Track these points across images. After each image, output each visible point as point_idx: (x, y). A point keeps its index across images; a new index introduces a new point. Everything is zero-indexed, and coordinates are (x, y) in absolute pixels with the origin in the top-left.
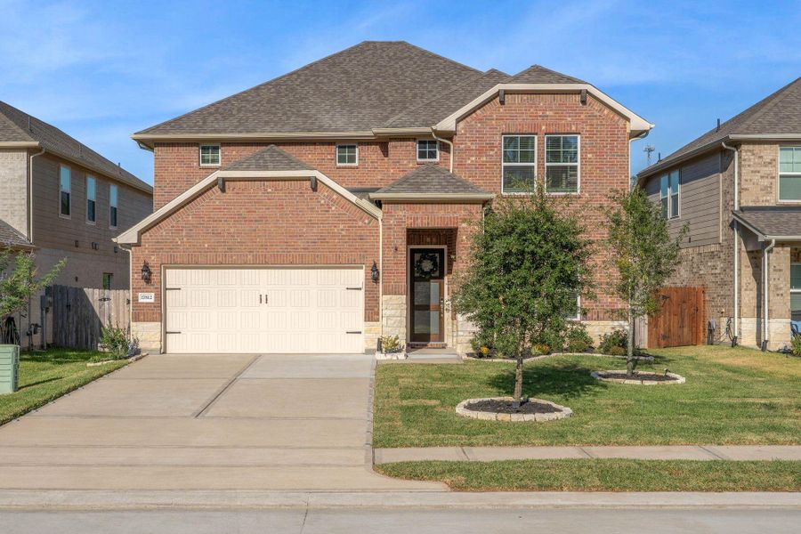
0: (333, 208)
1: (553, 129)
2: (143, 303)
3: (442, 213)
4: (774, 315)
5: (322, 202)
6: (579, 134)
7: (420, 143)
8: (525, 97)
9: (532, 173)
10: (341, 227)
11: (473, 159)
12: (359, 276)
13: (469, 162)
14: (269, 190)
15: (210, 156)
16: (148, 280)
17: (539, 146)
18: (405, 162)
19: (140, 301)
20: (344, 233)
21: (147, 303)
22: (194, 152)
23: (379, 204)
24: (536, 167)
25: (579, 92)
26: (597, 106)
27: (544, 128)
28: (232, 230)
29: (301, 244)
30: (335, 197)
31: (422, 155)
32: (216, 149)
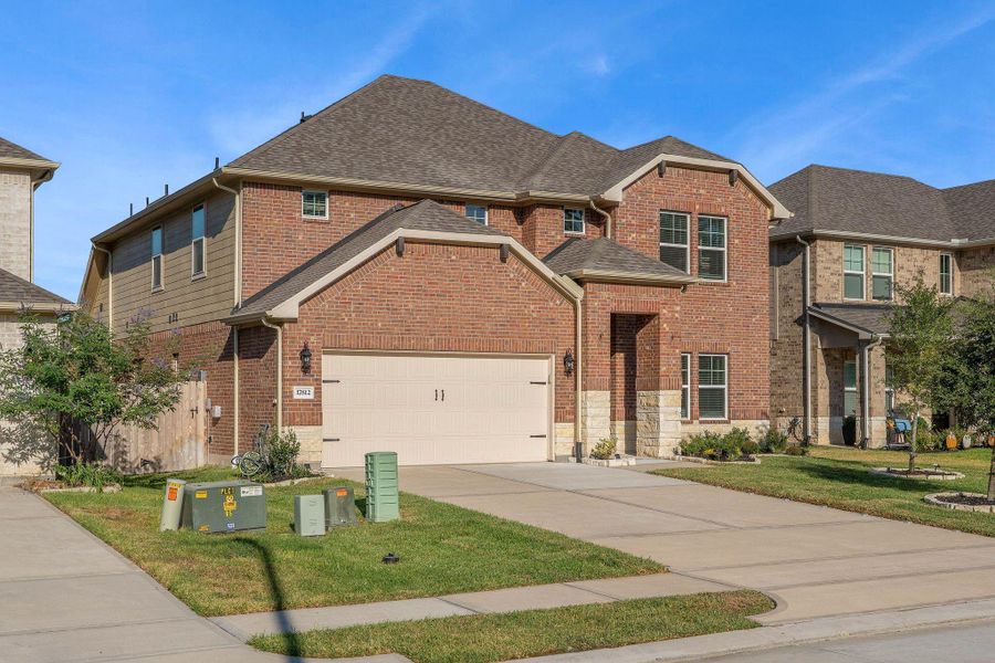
0: (523, 284)
1: (705, 210)
2: (299, 400)
3: (644, 297)
4: (874, 413)
5: (512, 276)
6: (727, 216)
7: (567, 211)
8: (681, 171)
9: (684, 256)
10: (532, 307)
11: (634, 235)
12: (544, 368)
13: (630, 239)
14: (454, 258)
15: (315, 205)
16: (306, 369)
17: (691, 228)
18: (553, 233)
19: (296, 396)
20: (534, 315)
21: (305, 400)
22: (297, 200)
23: (580, 282)
24: (689, 251)
25: (730, 172)
26: (743, 188)
27: (697, 207)
28: (411, 306)
29: (489, 326)
30: (525, 270)
31: (568, 226)
32: (321, 198)
